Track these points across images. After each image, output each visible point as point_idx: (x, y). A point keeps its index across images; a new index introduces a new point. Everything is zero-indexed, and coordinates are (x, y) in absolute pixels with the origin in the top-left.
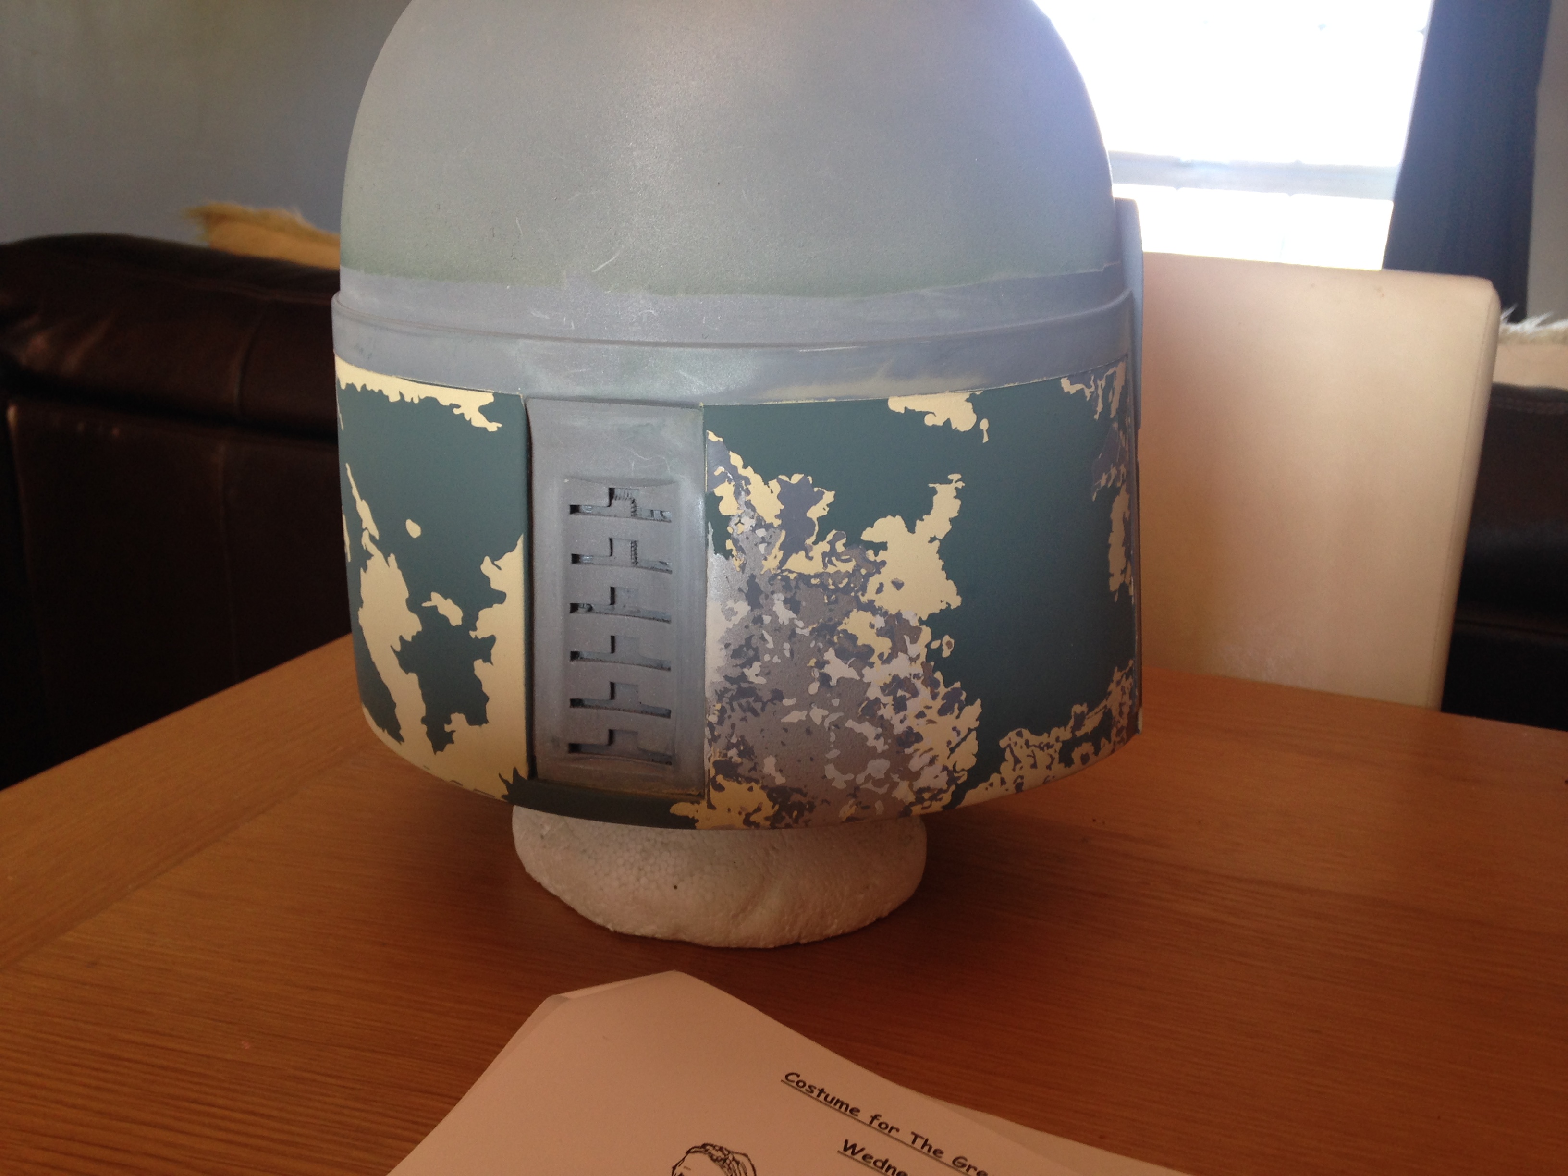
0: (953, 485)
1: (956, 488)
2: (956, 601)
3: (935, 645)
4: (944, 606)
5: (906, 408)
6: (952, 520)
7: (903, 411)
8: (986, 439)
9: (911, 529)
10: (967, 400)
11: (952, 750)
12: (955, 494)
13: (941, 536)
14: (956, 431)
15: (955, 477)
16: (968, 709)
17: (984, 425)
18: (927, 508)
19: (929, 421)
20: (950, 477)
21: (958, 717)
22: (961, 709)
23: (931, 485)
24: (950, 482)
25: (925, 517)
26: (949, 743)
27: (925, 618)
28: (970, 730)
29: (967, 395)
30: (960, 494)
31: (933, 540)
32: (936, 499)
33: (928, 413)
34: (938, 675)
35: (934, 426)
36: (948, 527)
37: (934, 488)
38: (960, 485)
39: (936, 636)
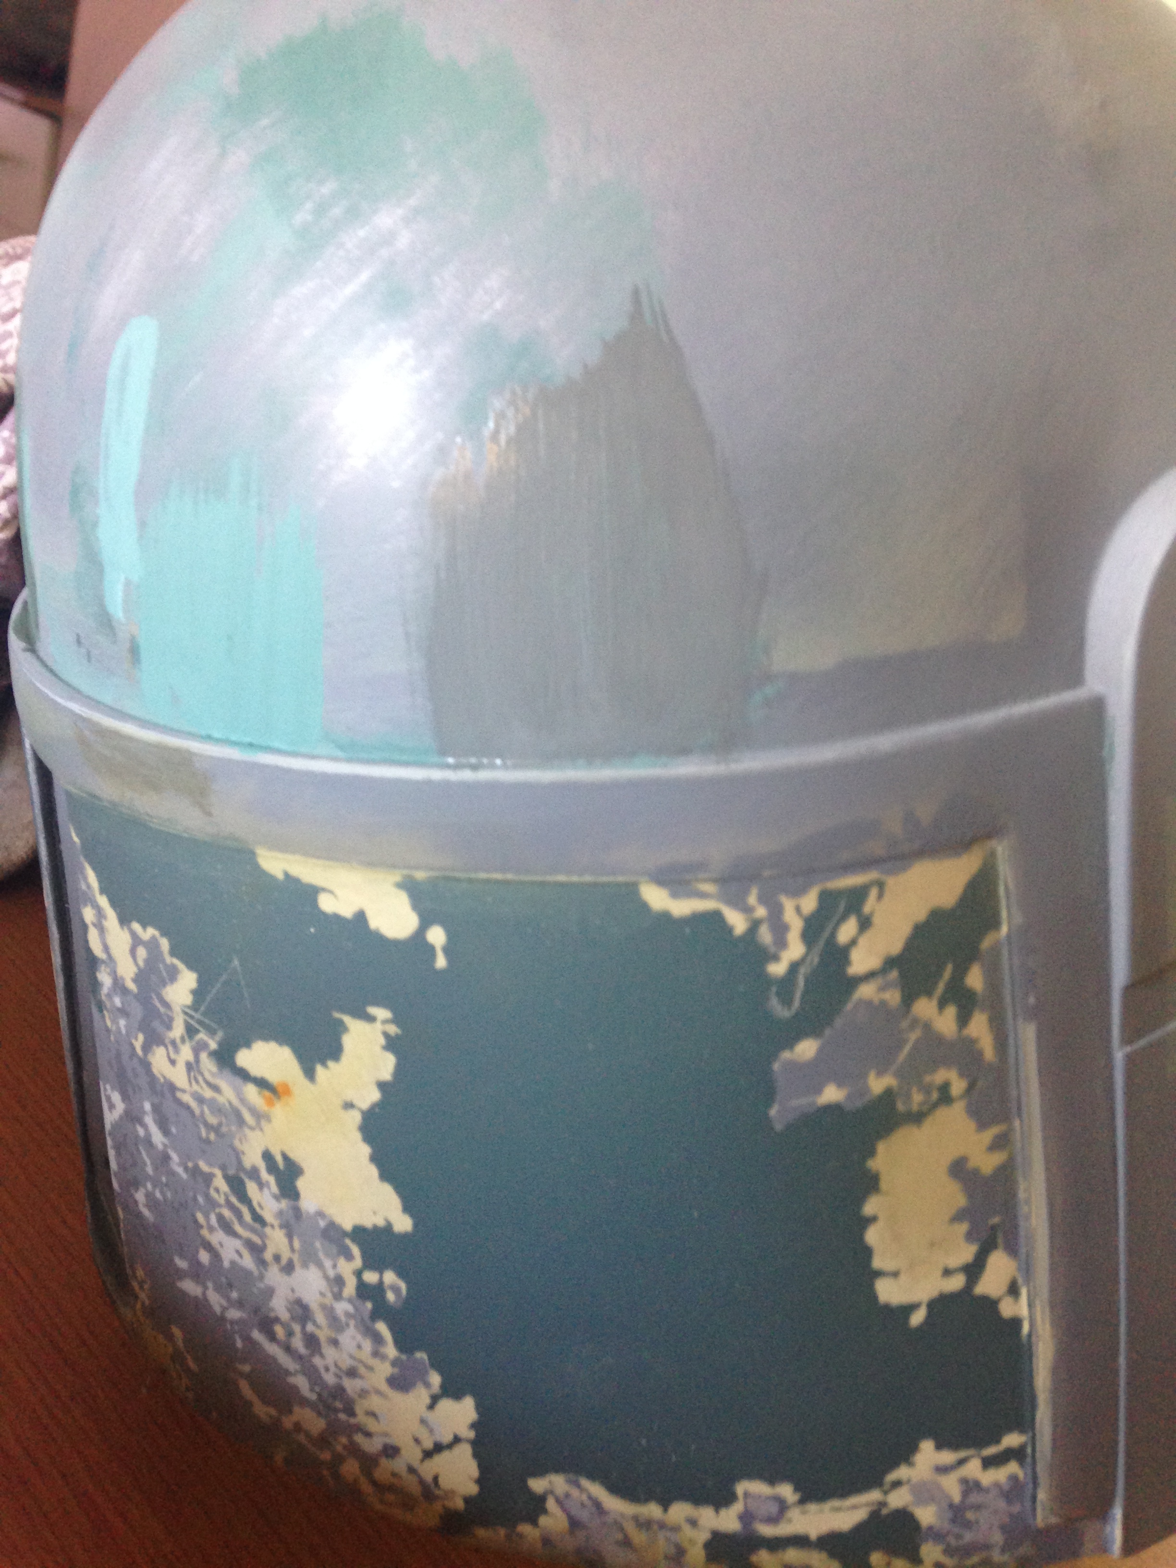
0: (378, 1026)
1: (386, 1035)
2: (403, 1224)
3: (371, 1277)
4: (381, 1223)
5: (286, 874)
6: (382, 1086)
7: (280, 876)
8: (441, 962)
9: (310, 1074)
10: (400, 886)
11: (428, 1454)
12: (382, 1041)
13: (365, 1105)
14: (379, 939)
15: (381, 1013)
16: (446, 1405)
17: (437, 936)
18: (335, 1052)
19: (326, 904)
20: (373, 1010)
21: (431, 1407)
22: (434, 1400)
23: (337, 1015)
24: (371, 1019)
25: (331, 1064)
26: (417, 1441)
27: (348, 1226)
28: (457, 1440)
29: (397, 877)
30: (391, 1044)
31: (349, 1106)
32: (347, 1041)
33: (324, 890)
34: (382, 1327)
35: (337, 917)
36: (375, 1095)
37: (341, 1023)
38: (393, 1029)
39: (372, 1262)
